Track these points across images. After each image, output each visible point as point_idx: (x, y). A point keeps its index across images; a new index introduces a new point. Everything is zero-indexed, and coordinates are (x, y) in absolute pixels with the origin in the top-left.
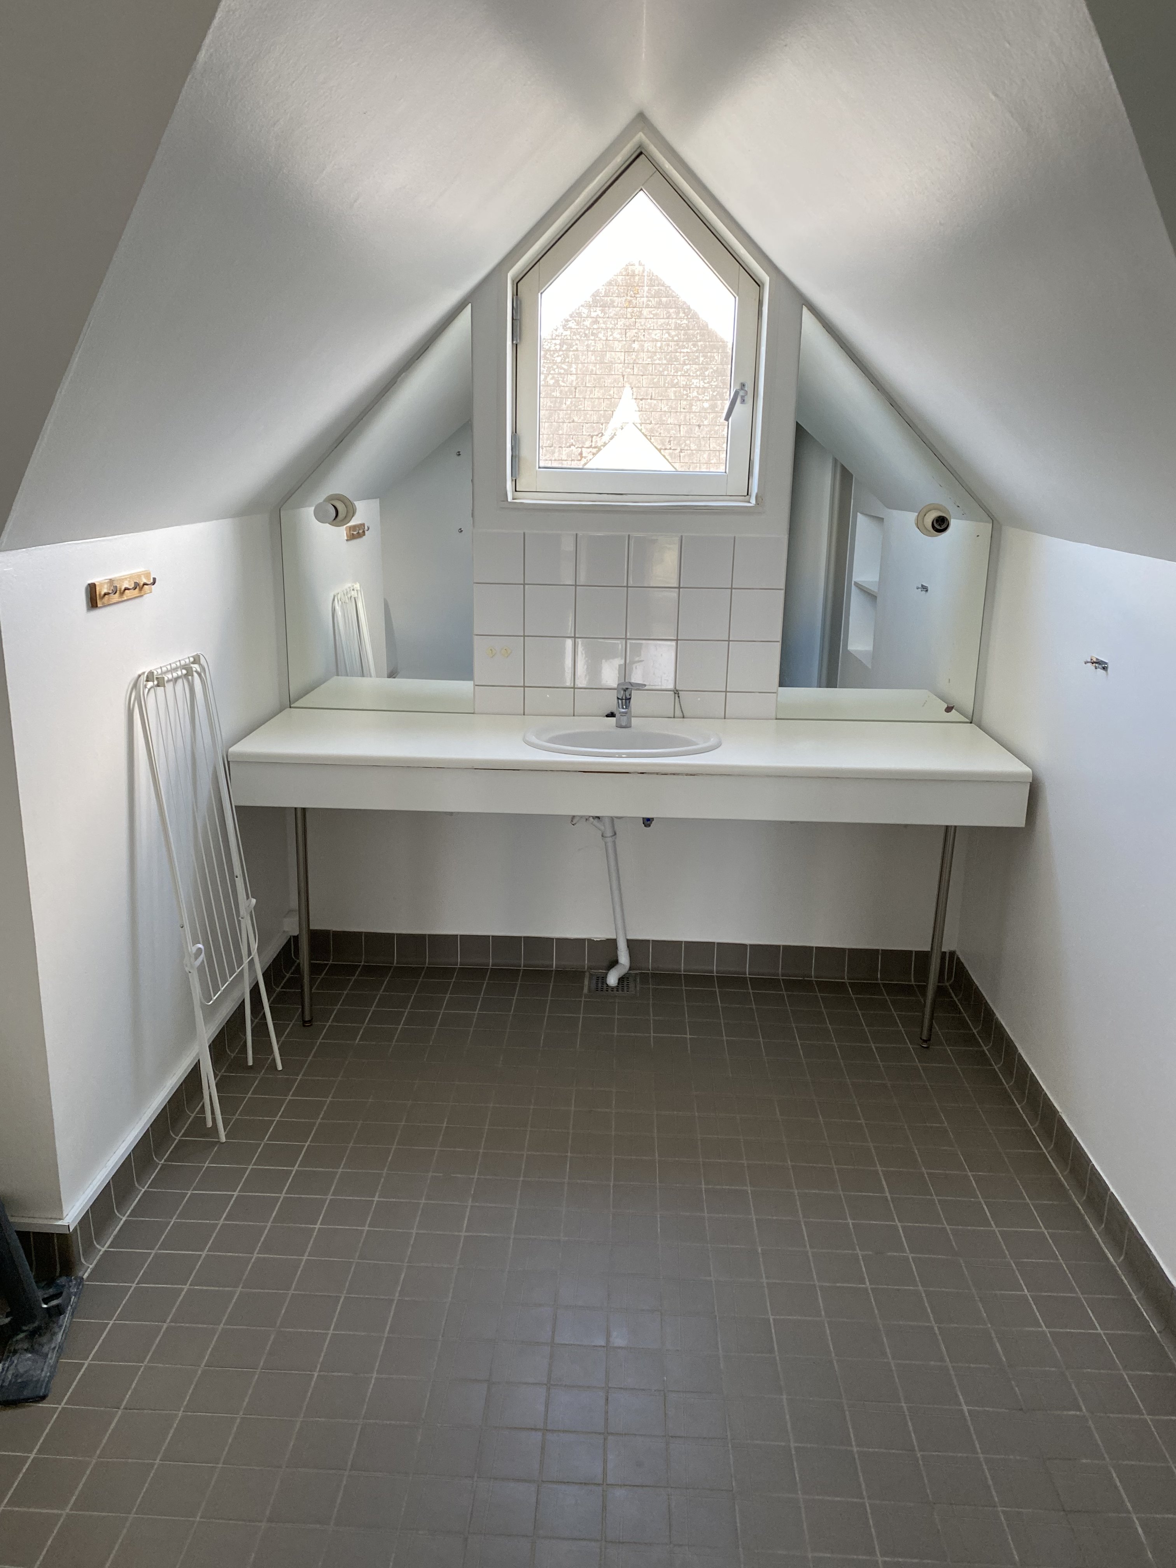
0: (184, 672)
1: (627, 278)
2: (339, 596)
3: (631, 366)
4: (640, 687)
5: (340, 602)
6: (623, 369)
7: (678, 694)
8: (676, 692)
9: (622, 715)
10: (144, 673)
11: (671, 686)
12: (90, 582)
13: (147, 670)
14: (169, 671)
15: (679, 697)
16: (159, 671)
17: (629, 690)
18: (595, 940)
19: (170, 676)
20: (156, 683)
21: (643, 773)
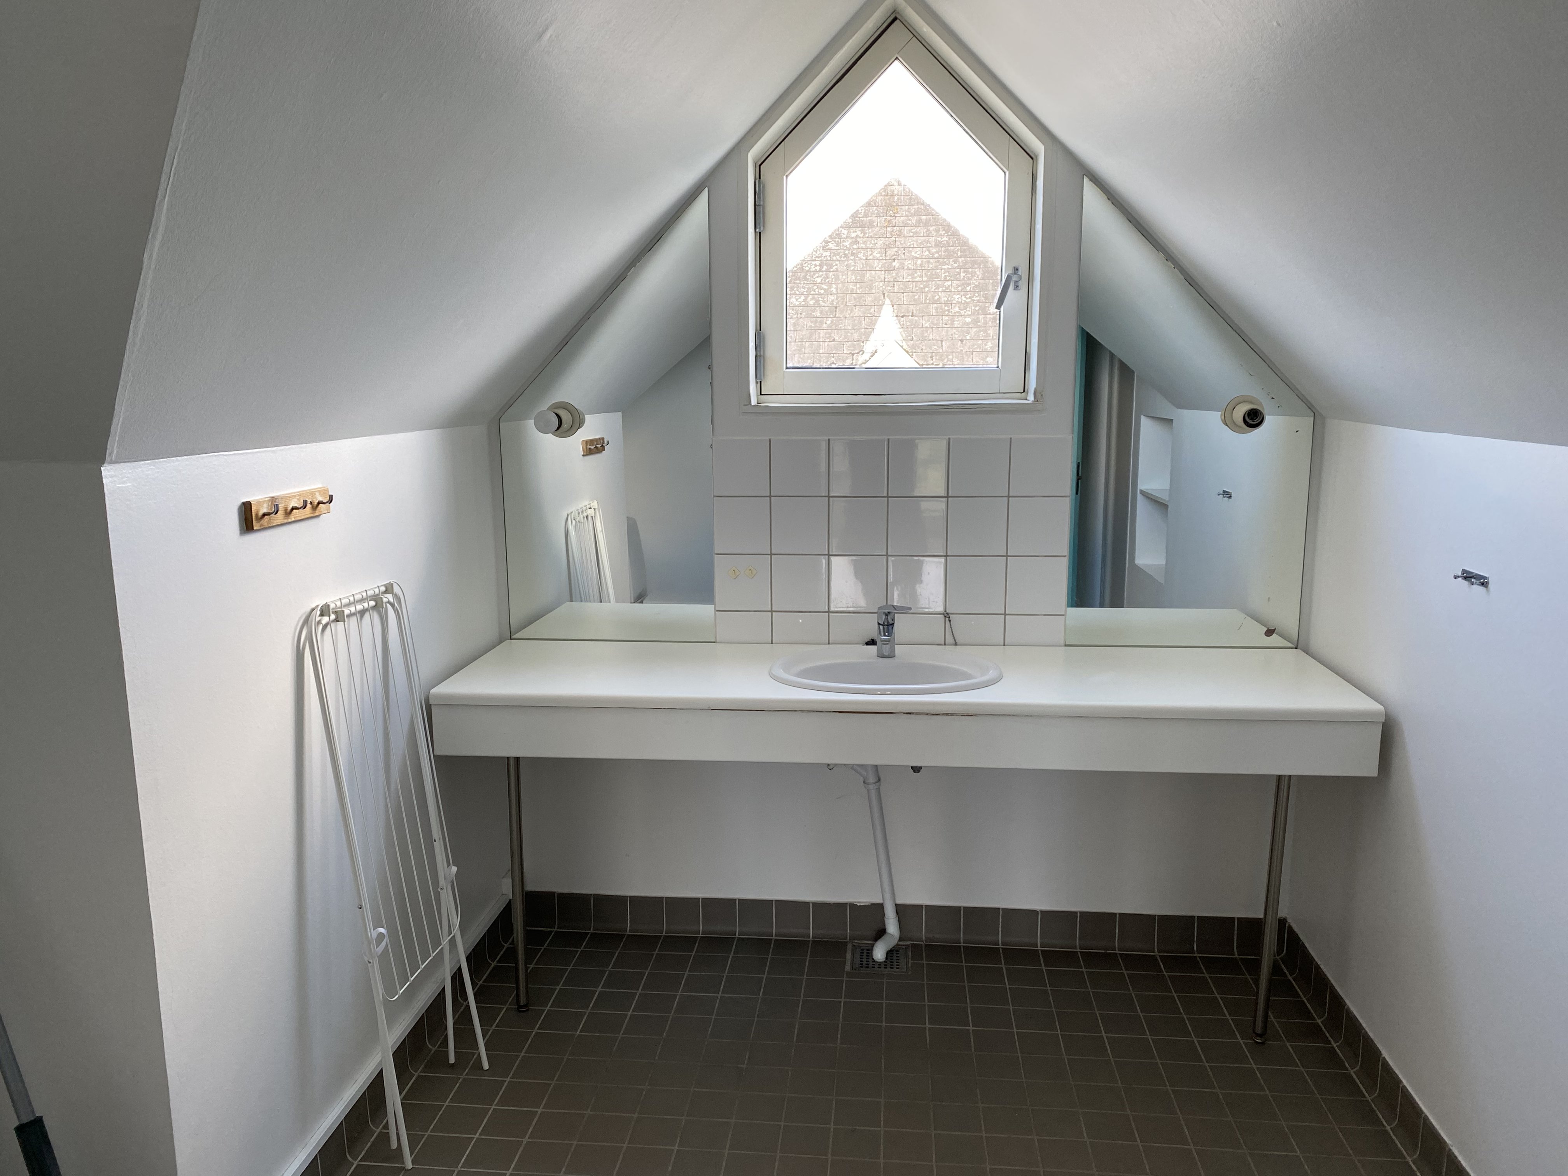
0: (372, 603)
1: (886, 198)
2: (573, 514)
3: (891, 284)
4: (905, 610)
5: (574, 522)
6: (884, 287)
7: (949, 617)
8: (947, 615)
9: (883, 644)
10: (318, 606)
11: (941, 609)
12: (244, 500)
13: (322, 603)
14: (352, 603)
15: (950, 621)
16: (338, 604)
17: (892, 614)
18: (858, 904)
19: (353, 609)
20: (333, 617)
21: (910, 713)
